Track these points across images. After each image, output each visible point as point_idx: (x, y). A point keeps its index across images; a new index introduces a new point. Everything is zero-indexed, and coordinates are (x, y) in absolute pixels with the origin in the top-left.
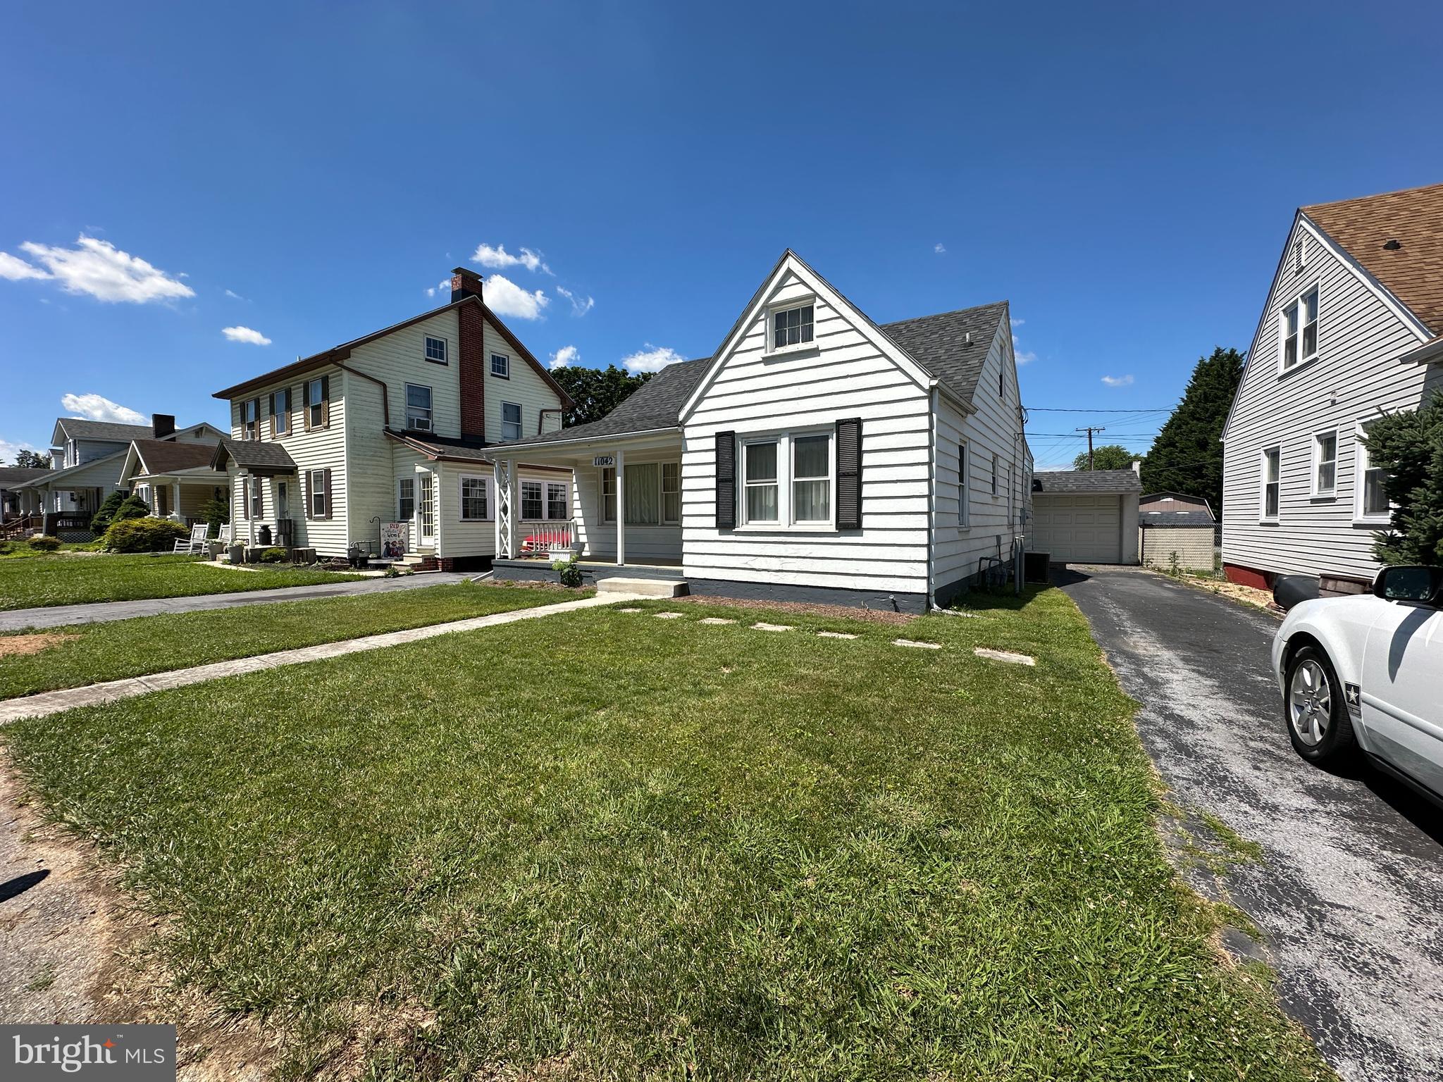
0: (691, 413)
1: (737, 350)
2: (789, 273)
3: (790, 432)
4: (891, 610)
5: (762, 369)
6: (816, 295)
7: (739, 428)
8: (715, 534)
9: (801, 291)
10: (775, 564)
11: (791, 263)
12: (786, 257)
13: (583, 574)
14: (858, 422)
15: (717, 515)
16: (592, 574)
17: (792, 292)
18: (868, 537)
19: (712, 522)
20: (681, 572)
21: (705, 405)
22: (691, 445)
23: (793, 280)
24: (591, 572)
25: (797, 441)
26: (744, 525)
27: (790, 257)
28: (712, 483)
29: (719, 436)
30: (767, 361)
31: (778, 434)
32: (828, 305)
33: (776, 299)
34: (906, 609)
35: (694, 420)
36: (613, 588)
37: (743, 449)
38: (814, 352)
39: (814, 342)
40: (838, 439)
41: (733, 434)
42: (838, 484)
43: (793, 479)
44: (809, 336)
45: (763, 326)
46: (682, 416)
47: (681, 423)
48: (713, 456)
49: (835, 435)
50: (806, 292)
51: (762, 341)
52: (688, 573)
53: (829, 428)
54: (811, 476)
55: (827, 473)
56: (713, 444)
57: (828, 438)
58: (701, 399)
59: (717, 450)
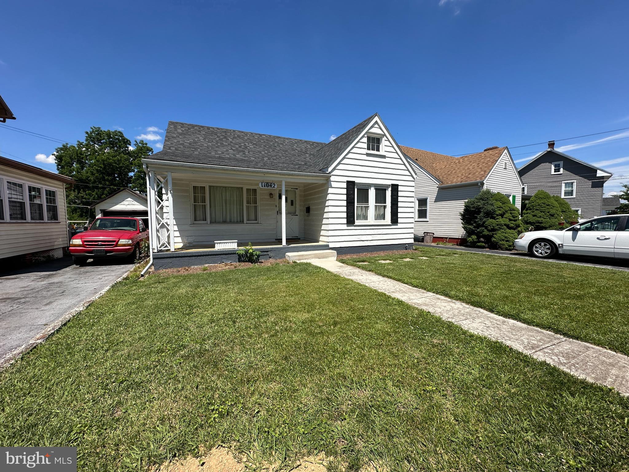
0: (334, 169)
1: (355, 146)
2: (376, 122)
3: (375, 185)
4: (405, 250)
5: (365, 157)
6: (385, 135)
7: (357, 180)
8: (345, 227)
9: (379, 131)
10: (370, 238)
11: (376, 119)
12: (376, 116)
13: (261, 253)
14: (397, 185)
15: (347, 218)
17: (376, 130)
18: (399, 226)
19: (345, 221)
20: (328, 246)
21: (340, 167)
22: (333, 184)
23: (376, 126)
25: (376, 189)
26: (357, 222)
28: (345, 203)
29: (348, 182)
30: (368, 155)
31: (370, 185)
32: (389, 141)
33: (371, 131)
34: (409, 249)
35: (335, 172)
37: (356, 190)
38: (384, 157)
39: (381, 152)
40: (392, 191)
41: (353, 182)
42: (391, 207)
43: (375, 204)
44: (378, 150)
45: (365, 140)
46: (330, 169)
47: (330, 173)
48: (345, 191)
49: (390, 189)
50: (382, 133)
51: (365, 146)
52: (331, 245)
53: (387, 186)
54: (379, 203)
55: (385, 203)
56: (345, 185)
57: (385, 190)
58: (339, 163)
59: (347, 188)
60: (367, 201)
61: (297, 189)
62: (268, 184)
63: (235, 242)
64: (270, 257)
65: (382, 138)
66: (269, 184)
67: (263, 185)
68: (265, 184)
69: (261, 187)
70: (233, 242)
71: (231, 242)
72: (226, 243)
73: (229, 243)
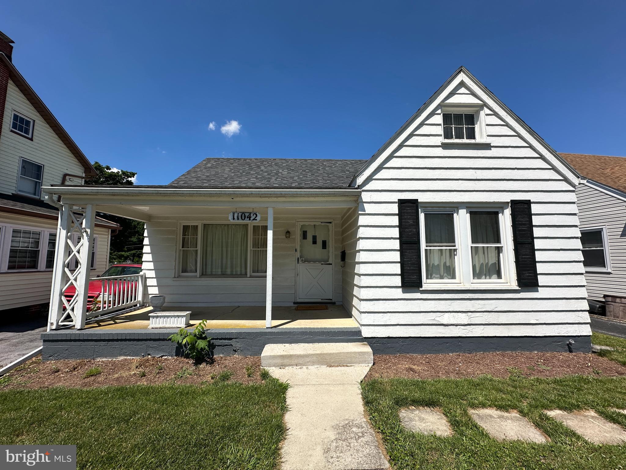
0: (369, 179)
1: (416, 133)
2: (462, 84)
3: (467, 206)
4: (566, 351)
5: (440, 152)
6: (485, 105)
7: (422, 198)
8: (399, 293)
9: (471, 100)
10: (463, 319)
11: (462, 77)
12: (459, 72)
13: (216, 342)
14: (528, 203)
15: (402, 275)
16: (232, 342)
17: (462, 99)
18: (542, 293)
19: (398, 281)
20: (359, 333)
21: (383, 174)
22: (369, 208)
23: (463, 90)
24: (230, 339)
25: (471, 213)
26: (427, 284)
27: (462, 73)
28: (396, 244)
29: (401, 203)
30: (445, 146)
31: (457, 206)
32: (496, 114)
33: (449, 101)
34: (578, 350)
35: (372, 185)
36: (286, 361)
37: (422, 217)
38: (487, 146)
39: (479, 139)
40: (513, 215)
41: (415, 202)
42: (516, 250)
43: (470, 244)
44: (472, 135)
45: (438, 119)
46: (360, 180)
47: (359, 187)
48: (395, 221)
49: (508, 212)
50: (476, 101)
51: (440, 130)
52: (366, 333)
53: (502, 206)
54: (483, 242)
55: (498, 240)
56: (395, 209)
57: (497, 213)
58: (380, 168)
59: (400, 215)
60: (451, 238)
61: (330, 223)
62: (244, 215)
63: (182, 316)
64: (235, 351)
65: (478, 112)
66: (247, 215)
67: (236, 217)
68: (240, 214)
69: (232, 221)
70: (178, 316)
71: (175, 316)
72: (168, 317)
73: (171, 316)
